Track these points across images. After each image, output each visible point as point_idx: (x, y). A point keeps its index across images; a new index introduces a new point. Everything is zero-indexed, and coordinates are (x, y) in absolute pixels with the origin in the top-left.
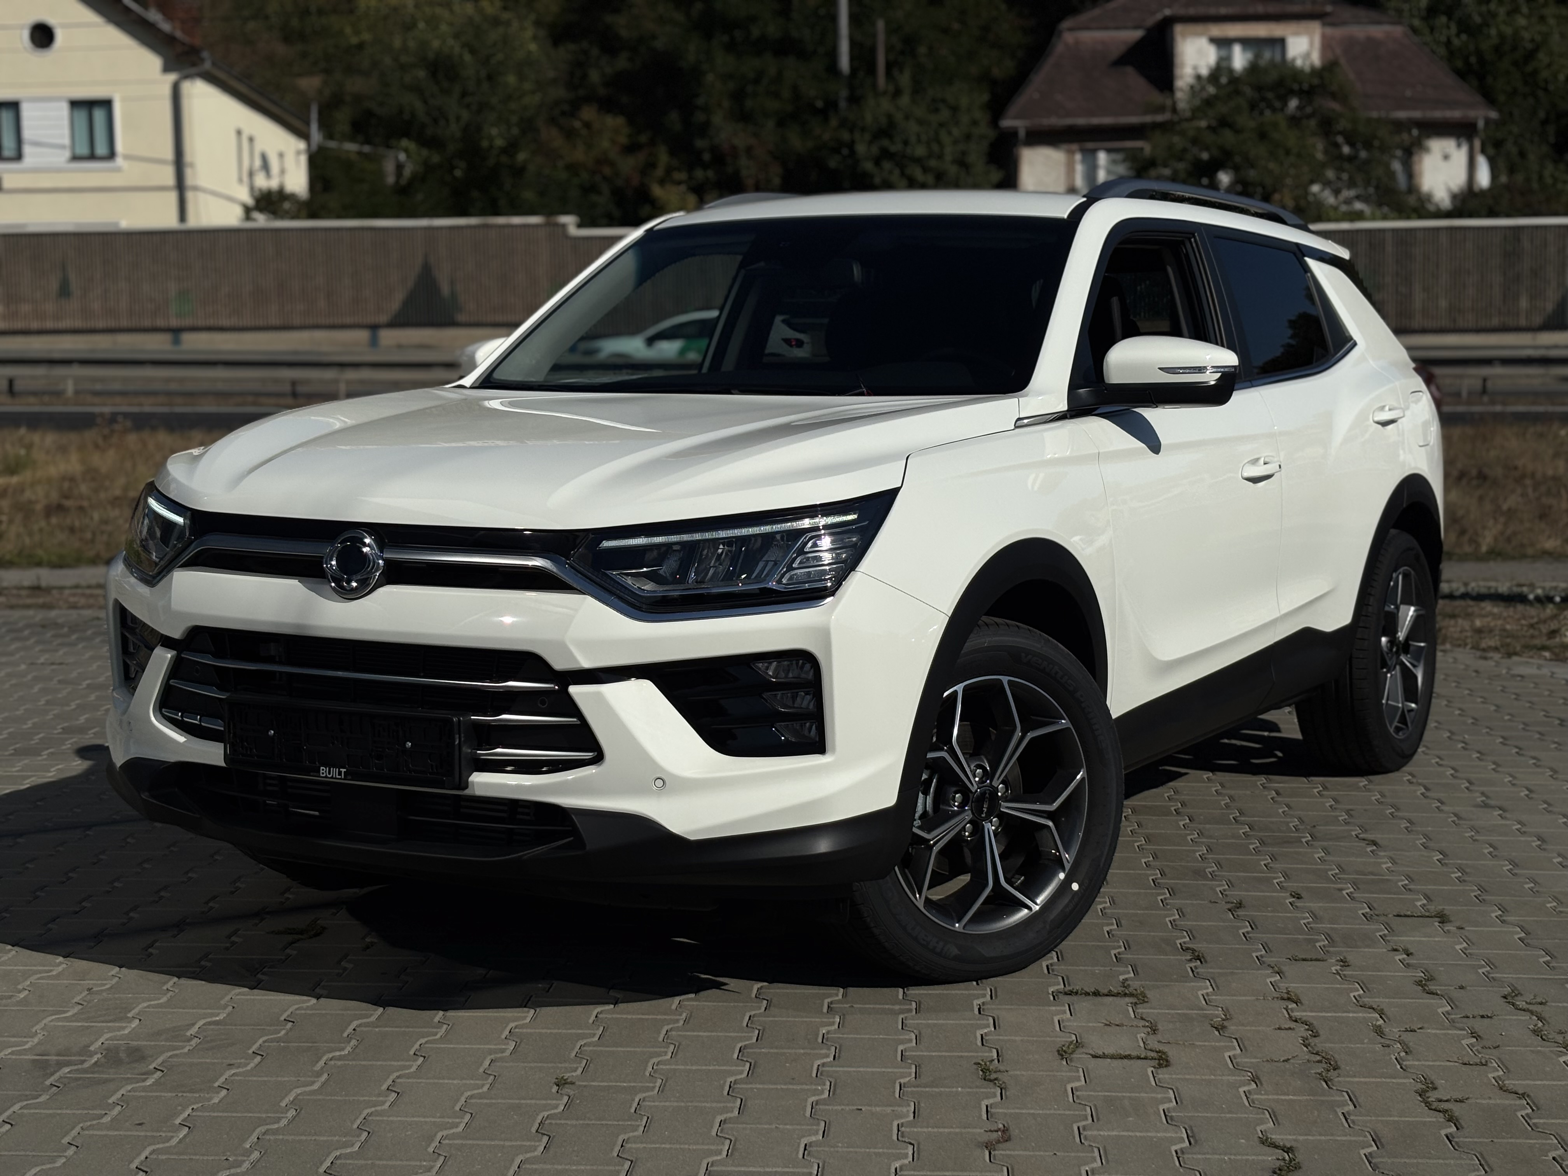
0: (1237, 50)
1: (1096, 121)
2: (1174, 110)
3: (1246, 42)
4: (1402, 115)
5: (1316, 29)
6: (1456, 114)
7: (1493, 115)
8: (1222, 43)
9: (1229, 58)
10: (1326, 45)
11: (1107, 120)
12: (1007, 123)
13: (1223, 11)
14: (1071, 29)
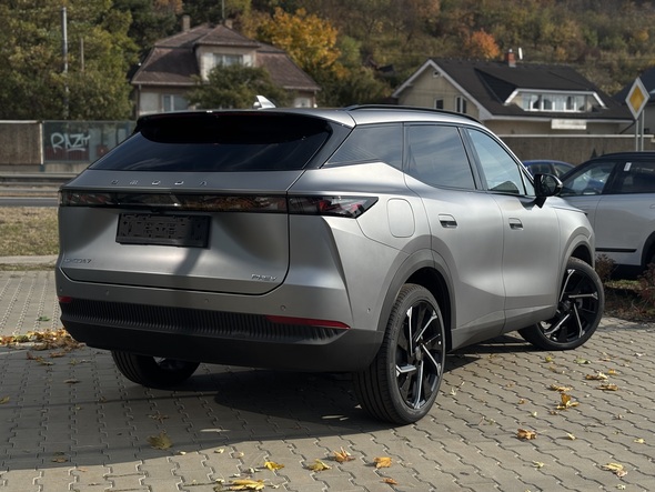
0: (224, 59)
1: (170, 83)
2: (201, 81)
3: (227, 55)
4: (287, 87)
5: (254, 52)
6: (306, 88)
7: (319, 89)
8: (217, 55)
9: (221, 62)
10: (258, 60)
11: (175, 83)
12: (134, 82)
13: (218, 43)
14: (158, 47)
